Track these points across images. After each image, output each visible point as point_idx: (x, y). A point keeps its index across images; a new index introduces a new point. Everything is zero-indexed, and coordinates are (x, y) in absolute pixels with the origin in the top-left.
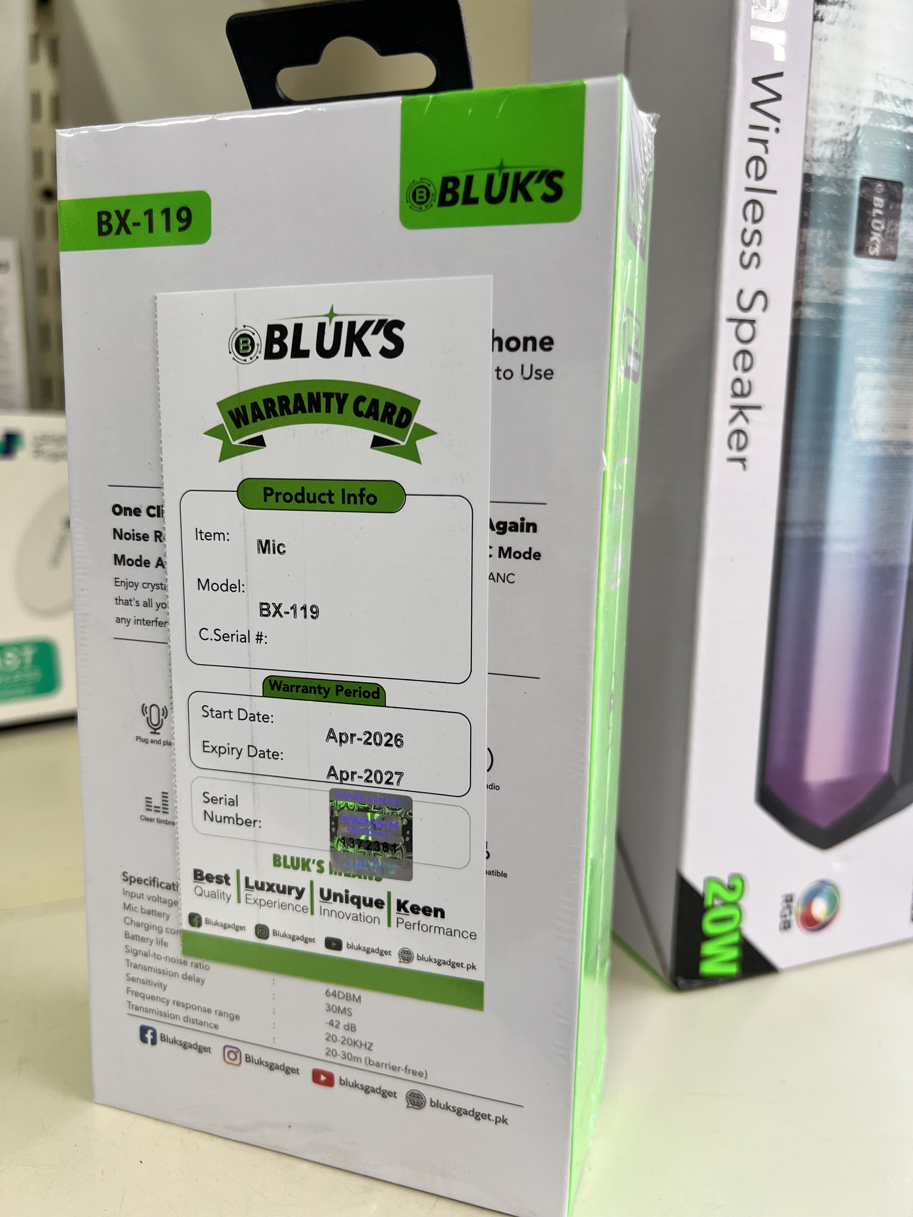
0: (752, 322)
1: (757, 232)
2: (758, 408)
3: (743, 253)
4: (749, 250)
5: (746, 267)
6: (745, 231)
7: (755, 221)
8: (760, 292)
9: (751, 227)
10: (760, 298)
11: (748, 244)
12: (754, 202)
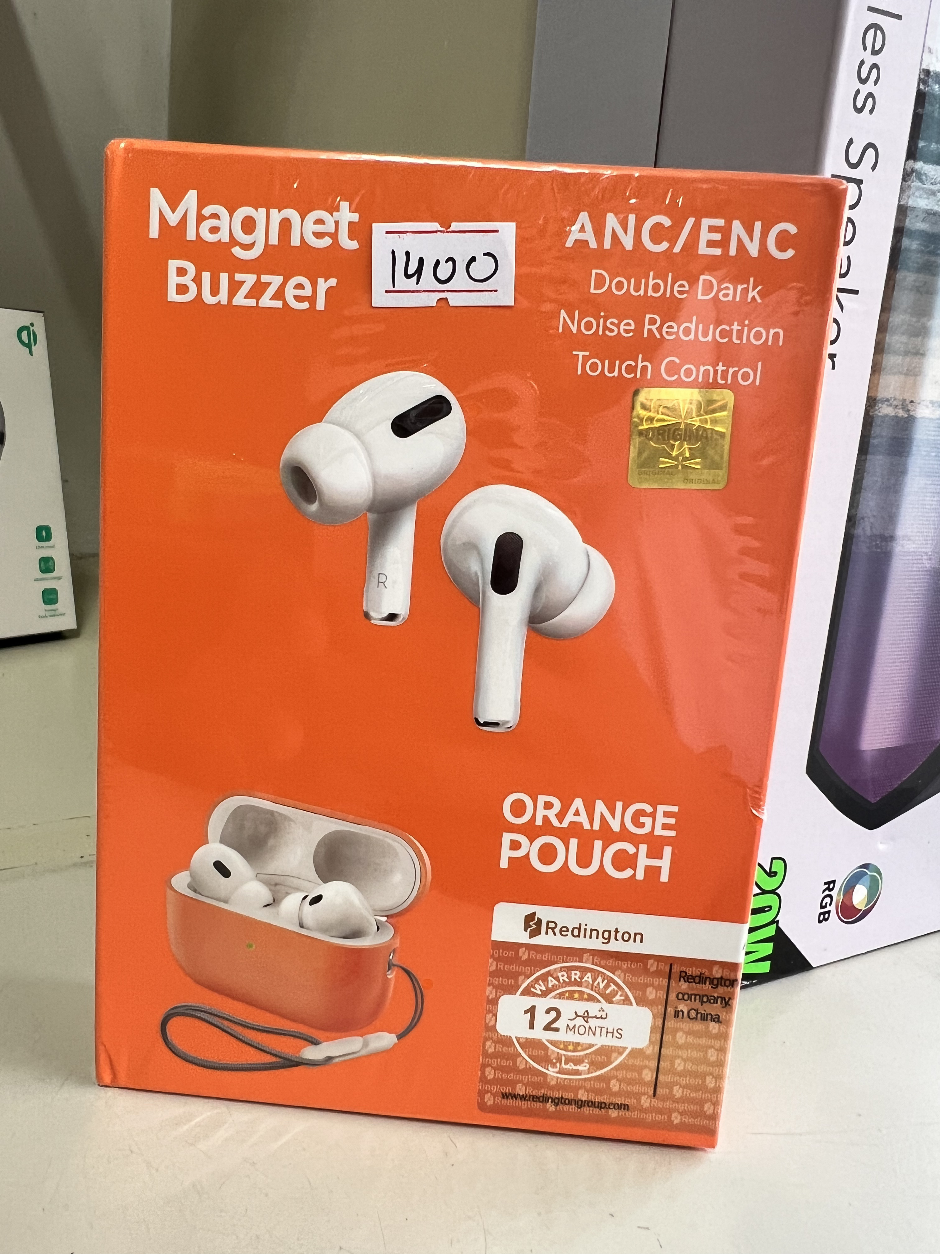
0: (859, 182)
1: (875, 66)
2: (856, 292)
3: (858, 92)
4: (865, 89)
5: (859, 111)
6: (862, 63)
7: (875, 53)
8: (870, 145)
9: (870, 60)
10: (871, 152)
11: (863, 81)
12: (876, 27)
